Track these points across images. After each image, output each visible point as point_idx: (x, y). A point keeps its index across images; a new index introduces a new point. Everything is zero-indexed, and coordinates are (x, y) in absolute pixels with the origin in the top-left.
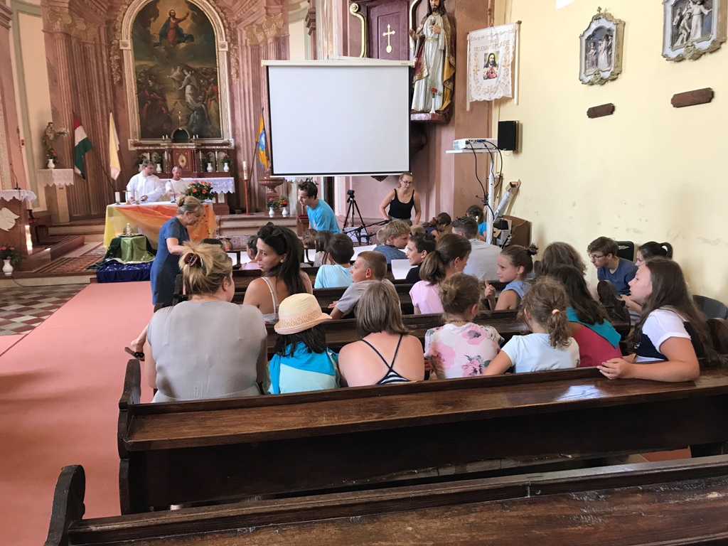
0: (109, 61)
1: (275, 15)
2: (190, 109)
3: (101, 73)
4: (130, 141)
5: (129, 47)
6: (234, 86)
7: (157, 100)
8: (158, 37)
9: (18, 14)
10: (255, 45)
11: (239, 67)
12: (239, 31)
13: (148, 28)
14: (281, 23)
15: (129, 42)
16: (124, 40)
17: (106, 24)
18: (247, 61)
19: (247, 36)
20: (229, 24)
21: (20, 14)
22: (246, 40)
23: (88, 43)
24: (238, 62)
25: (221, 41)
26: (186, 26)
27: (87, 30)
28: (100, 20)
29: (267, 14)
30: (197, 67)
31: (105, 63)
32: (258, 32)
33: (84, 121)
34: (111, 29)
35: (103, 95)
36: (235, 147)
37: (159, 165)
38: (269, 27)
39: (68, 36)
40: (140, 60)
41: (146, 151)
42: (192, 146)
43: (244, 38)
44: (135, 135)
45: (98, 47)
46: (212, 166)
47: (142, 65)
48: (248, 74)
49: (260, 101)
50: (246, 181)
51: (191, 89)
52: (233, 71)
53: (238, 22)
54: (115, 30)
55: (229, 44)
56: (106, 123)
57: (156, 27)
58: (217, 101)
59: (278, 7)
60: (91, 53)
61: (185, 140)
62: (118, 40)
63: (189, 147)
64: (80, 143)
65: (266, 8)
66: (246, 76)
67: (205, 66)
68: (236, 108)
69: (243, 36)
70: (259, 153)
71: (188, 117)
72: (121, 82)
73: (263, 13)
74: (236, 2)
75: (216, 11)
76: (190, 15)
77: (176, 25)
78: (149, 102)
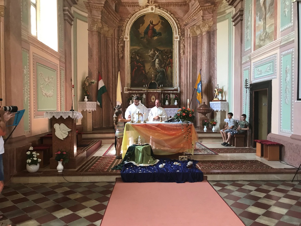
0: (118, 47)
1: (208, 20)
2: (157, 71)
3: (113, 53)
4: (125, 88)
5: (128, 40)
6: (181, 59)
7: (140, 66)
8: (143, 34)
9: (76, 19)
10: (195, 37)
11: (185, 49)
12: (186, 30)
13: (139, 30)
14: (212, 23)
15: (128, 37)
16: (126, 36)
17: (118, 28)
18: (190, 45)
19: (190, 31)
20: (181, 26)
21: (78, 20)
22: (190, 35)
23: (109, 37)
24: (184, 46)
25: (176, 36)
26: (157, 28)
27: (109, 30)
28: (115, 26)
29: (203, 19)
30: (162, 49)
31: (116, 48)
32: (197, 29)
33: (103, 76)
34: (120, 30)
35: (114, 64)
36: (180, 92)
38: (204, 26)
39: (99, 33)
40: (134, 46)
41: (134, 94)
42: (159, 91)
44: (128, 85)
45: (113, 39)
46: (168, 102)
47: (134, 49)
48: (190, 53)
49: (197, 65)
51: (158, 61)
52: (182, 51)
53: (185, 25)
54: (122, 31)
55: (180, 37)
57: (142, 29)
58: (172, 67)
59: (210, 15)
60: (110, 42)
61: (156, 88)
62: (123, 36)
64: (100, 88)
65: (203, 17)
66: (189, 53)
67: (166, 49)
68: (182, 71)
69: (188, 32)
70: (197, 95)
71: (157, 76)
72: (123, 57)
73: (200, 19)
74: (185, 15)
75: (174, 20)
76: (160, 22)
77: (153, 28)
78: (136, 68)
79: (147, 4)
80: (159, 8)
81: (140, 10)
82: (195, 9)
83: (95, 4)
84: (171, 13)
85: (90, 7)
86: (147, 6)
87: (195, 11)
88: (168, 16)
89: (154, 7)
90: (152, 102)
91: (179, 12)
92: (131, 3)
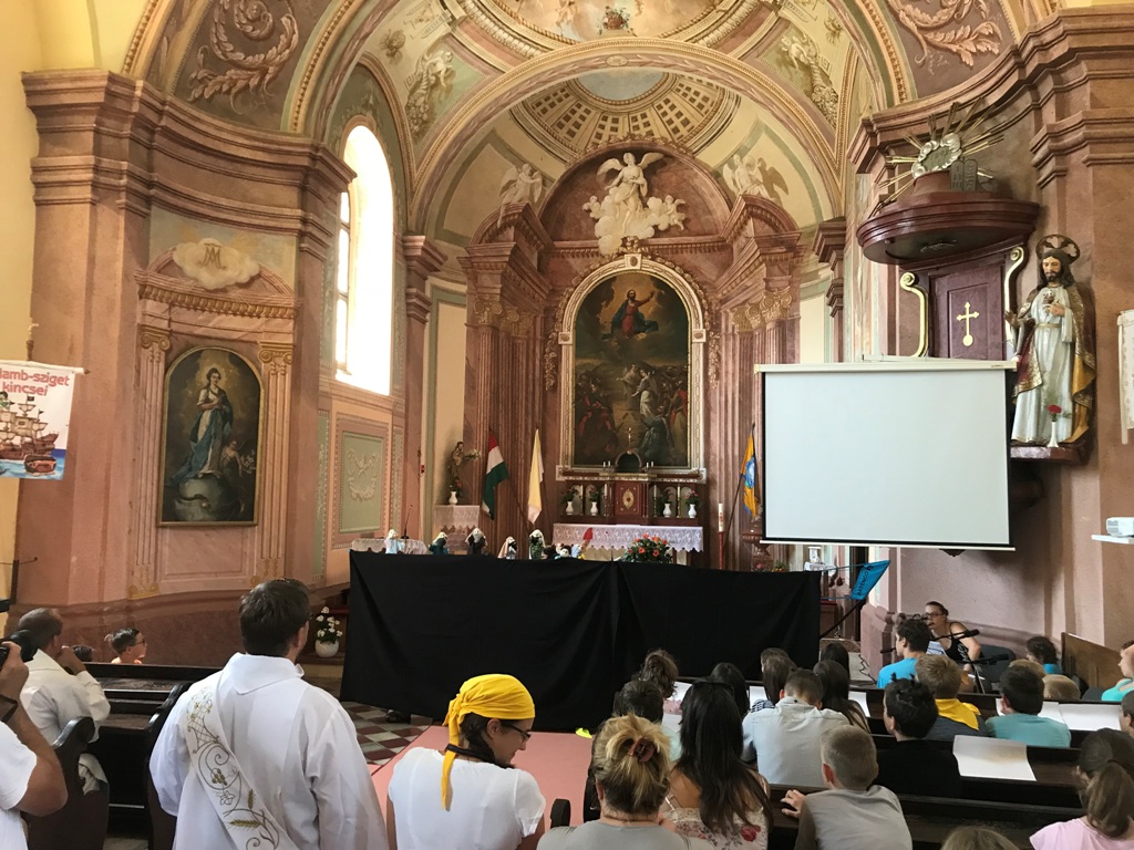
1: (779, 289)
2: (646, 424)
3: (531, 377)
4: (559, 468)
5: (571, 341)
6: (711, 392)
7: (601, 411)
8: (609, 326)
9: (438, 305)
10: (747, 333)
11: (720, 364)
12: (723, 314)
13: (597, 316)
14: (789, 300)
15: (571, 335)
16: (565, 332)
17: (544, 313)
18: (734, 355)
19: (736, 320)
20: (710, 304)
21: (442, 306)
22: (733, 327)
23: (519, 338)
24: (719, 356)
25: (697, 329)
26: (647, 311)
27: (520, 321)
28: (537, 308)
29: (768, 288)
30: (659, 365)
31: (537, 362)
32: (752, 314)
33: (502, 438)
34: (551, 318)
35: (530, 405)
36: (708, 480)
37: (594, 504)
38: (769, 307)
39: (495, 329)
40: (585, 357)
41: (578, 483)
42: (644, 478)
43: (731, 323)
44: (567, 459)
45: (531, 341)
46: (671, 508)
47: (585, 365)
48: (733, 375)
49: (750, 411)
50: (722, 533)
51: (649, 397)
52: (711, 370)
53: (723, 302)
54: (555, 320)
55: (708, 333)
56: (529, 443)
57: (608, 313)
58: (684, 412)
59: (784, 278)
60: (522, 349)
61: (635, 470)
62: (558, 333)
63: (640, 479)
64: (493, 469)
65: (766, 280)
66: (730, 376)
67: (670, 365)
68: (712, 424)
69: (730, 322)
70: (744, 491)
71: (642, 436)
72: (556, 388)
73: (760, 288)
74: (722, 275)
75: (693, 288)
76: (656, 295)
77: (635, 311)
78: (590, 414)
79: (621, 249)
80: (652, 259)
81: (601, 265)
82: (749, 260)
83: (485, 260)
84: (685, 271)
85: (472, 267)
86: (620, 255)
87: (746, 266)
88: (675, 279)
89: (639, 257)
90: (624, 507)
91: (707, 267)
92: (580, 248)
